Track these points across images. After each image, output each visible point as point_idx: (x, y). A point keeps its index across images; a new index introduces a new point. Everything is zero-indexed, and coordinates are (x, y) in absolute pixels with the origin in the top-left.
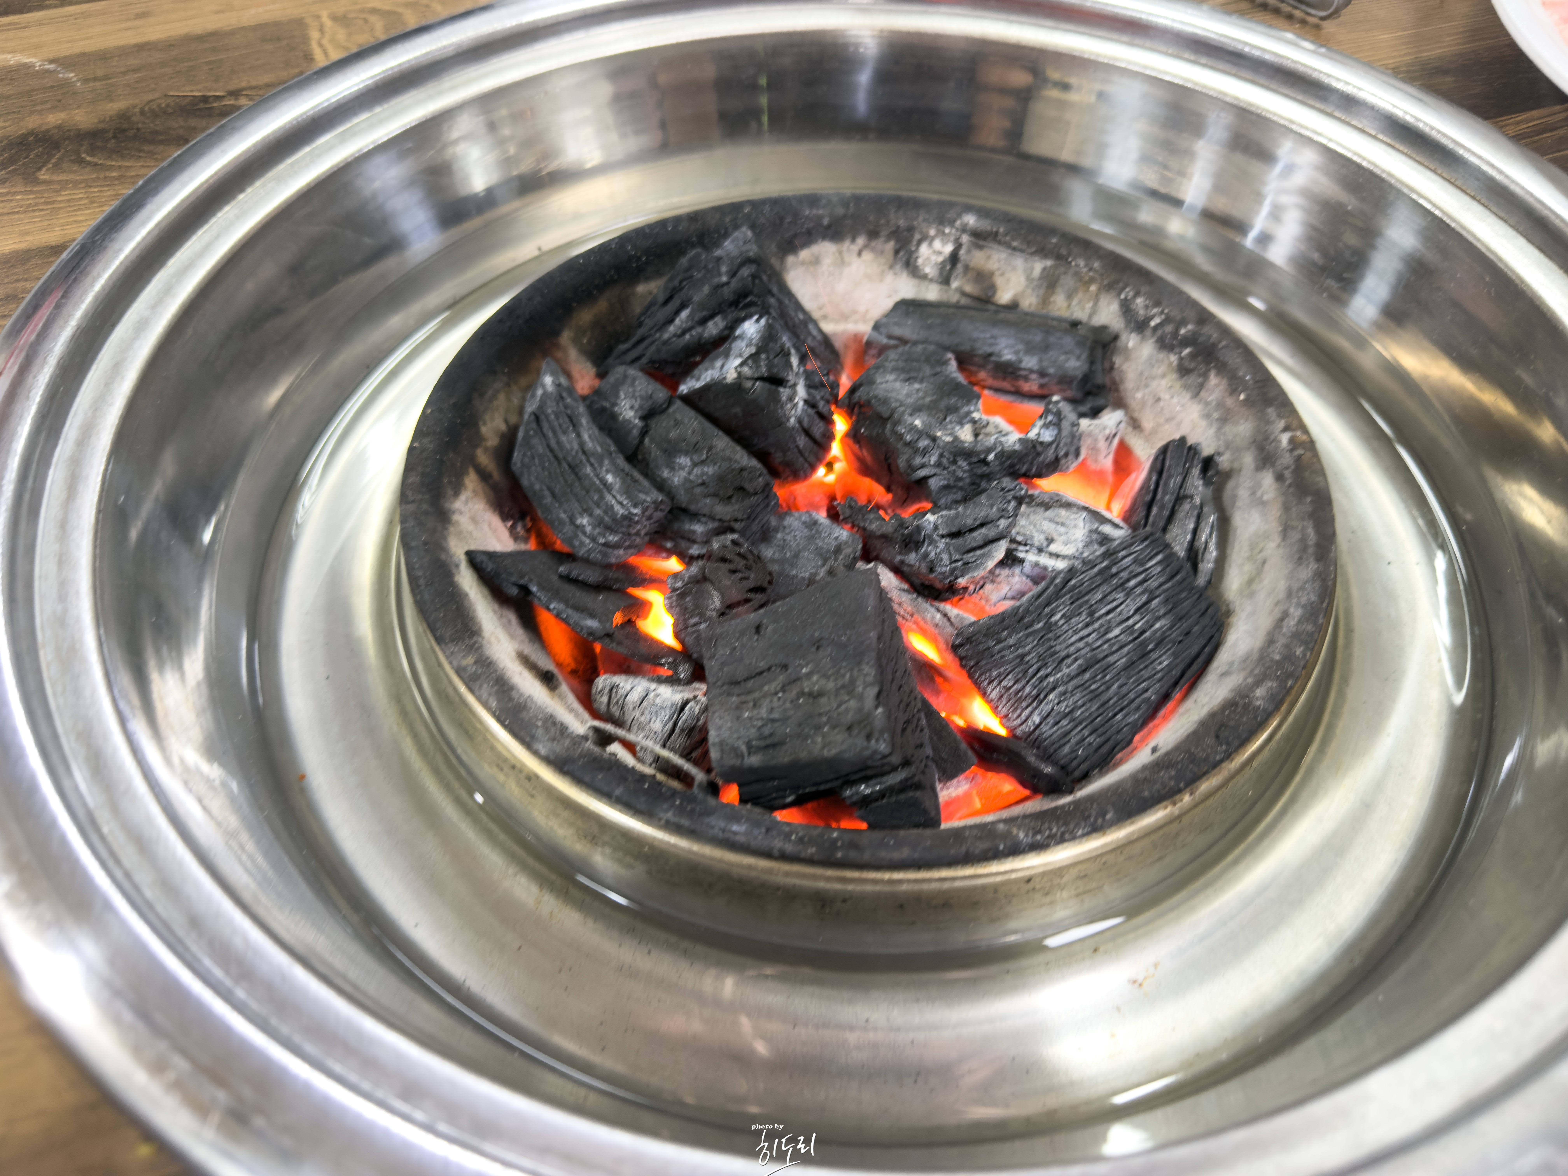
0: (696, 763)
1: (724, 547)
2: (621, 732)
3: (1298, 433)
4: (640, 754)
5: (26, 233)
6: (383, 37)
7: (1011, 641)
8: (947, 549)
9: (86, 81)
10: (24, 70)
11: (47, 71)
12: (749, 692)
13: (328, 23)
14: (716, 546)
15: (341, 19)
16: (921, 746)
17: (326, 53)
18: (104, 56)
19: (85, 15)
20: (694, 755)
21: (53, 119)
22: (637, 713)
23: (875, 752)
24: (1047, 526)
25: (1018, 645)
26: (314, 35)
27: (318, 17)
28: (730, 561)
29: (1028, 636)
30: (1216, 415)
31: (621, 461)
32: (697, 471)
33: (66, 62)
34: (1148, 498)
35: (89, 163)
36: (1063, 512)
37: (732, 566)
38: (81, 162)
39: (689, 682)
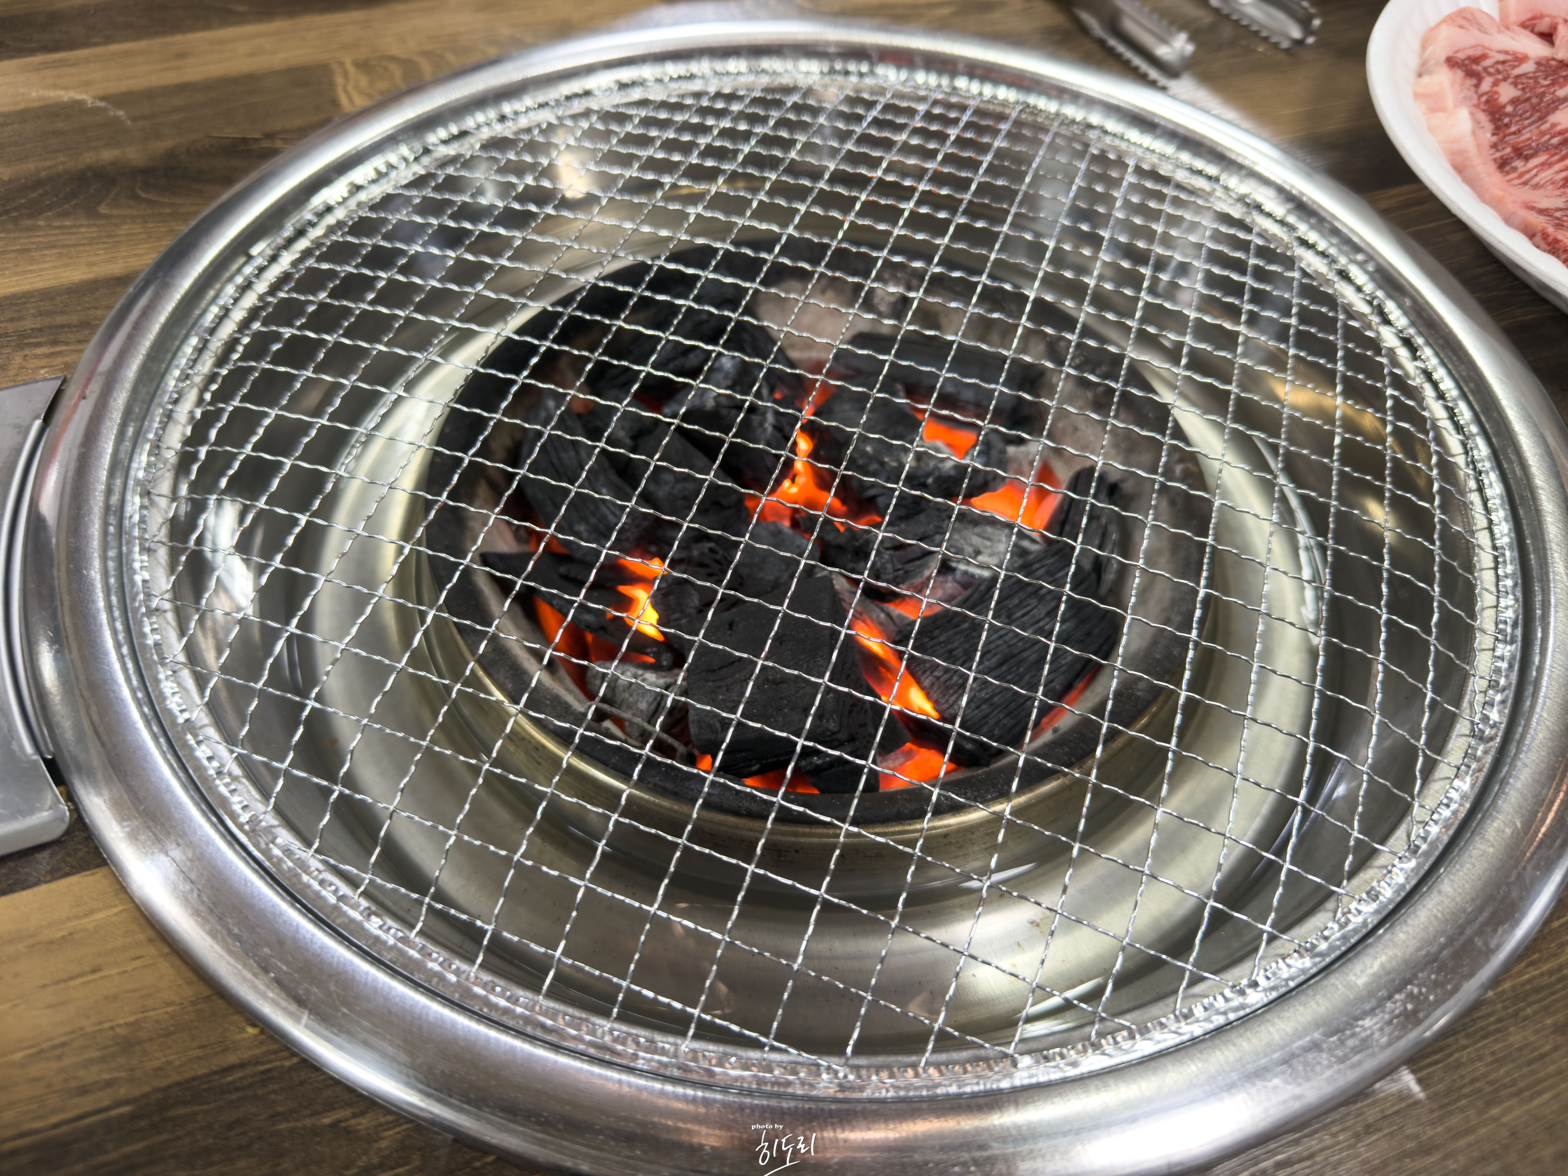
0: (676, 737)
1: (703, 554)
2: (615, 711)
3: (1190, 465)
4: (628, 730)
5: (93, 264)
6: (403, 86)
7: (942, 639)
8: (891, 561)
9: (134, 119)
10: (76, 107)
11: (99, 108)
12: (722, 679)
13: (351, 69)
14: (695, 553)
15: (363, 66)
16: (864, 725)
17: (351, 100)
18: (149, 95)
19: (128, 54)
20: (674, 731)
21: (108, 155)
22: (626, 695)
23: (827, 729)
24: (976, 540)
25: (948, 641)
26: (339, 80)
27: (341, 64)
28: (707, 566)
29: (956, 634)
30: (1123, 446)
31: (614, 477)
32: (679, 486)
33: (116, 100)
34: (1062, 517)
35: (144, 199)
36: (989, 529)
37: (708, 571)
38: (136, 197)
39: (670, 669)
